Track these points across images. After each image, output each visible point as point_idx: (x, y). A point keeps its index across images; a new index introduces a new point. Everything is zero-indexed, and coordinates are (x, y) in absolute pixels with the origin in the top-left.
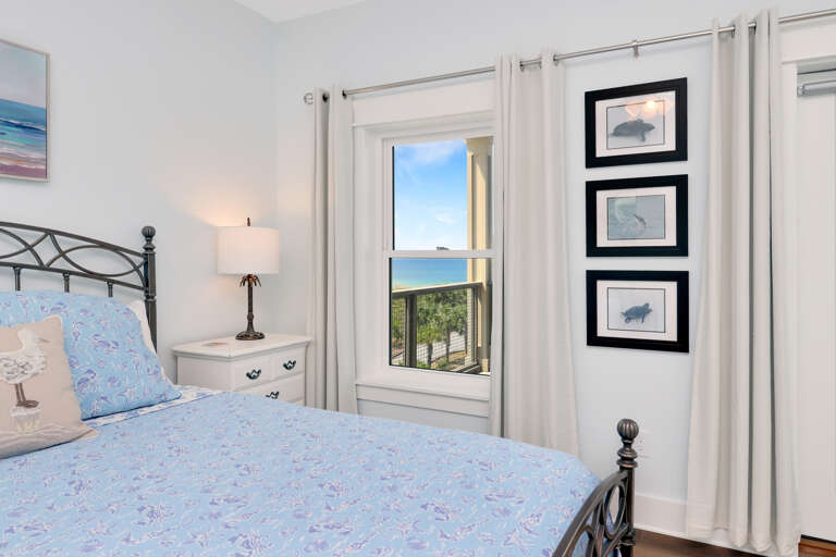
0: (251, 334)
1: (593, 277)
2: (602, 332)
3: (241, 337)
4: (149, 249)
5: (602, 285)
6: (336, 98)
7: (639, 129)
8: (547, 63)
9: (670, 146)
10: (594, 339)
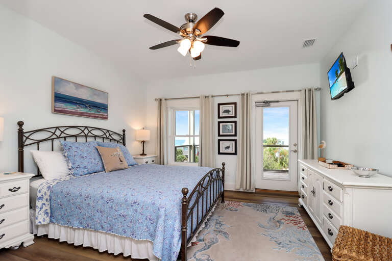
0: (143, 154)
1: (219, 141)
2: (221, 152)
3: (141, 155)
4: (124, 134)
5: (221, 142)
6: (163, 101)
7: (228, 111)
8: (210, 97)
9: (234, 115)
10: (219, 153)
